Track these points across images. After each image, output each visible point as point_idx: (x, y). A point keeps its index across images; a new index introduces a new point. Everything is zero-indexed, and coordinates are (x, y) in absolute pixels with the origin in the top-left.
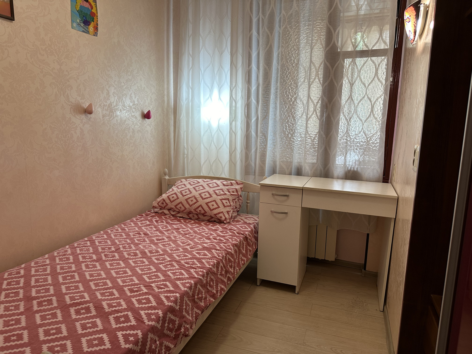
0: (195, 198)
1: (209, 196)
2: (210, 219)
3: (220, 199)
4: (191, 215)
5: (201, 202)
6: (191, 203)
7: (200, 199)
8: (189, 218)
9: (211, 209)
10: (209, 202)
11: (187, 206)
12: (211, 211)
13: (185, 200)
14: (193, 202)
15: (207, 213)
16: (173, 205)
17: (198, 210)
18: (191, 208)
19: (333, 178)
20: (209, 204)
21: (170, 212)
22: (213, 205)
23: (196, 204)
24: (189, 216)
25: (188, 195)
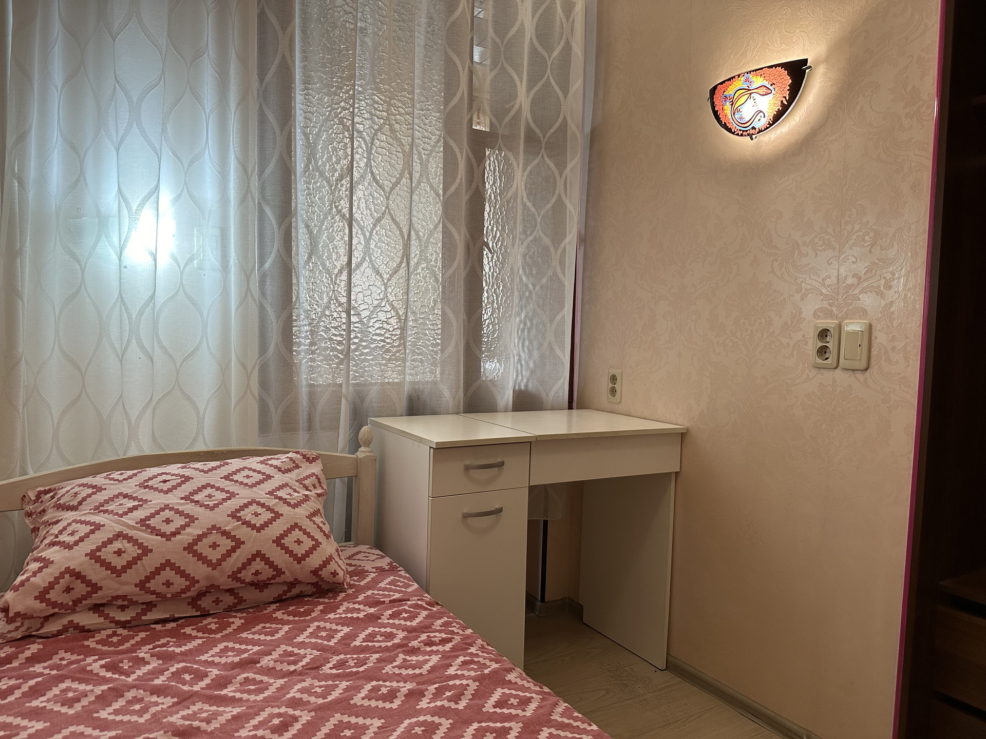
0: (225, 534)
1: (270, 515)
2: (285, 593)
3: (307, 517)
4: (206, 603)
5: (253, 542)
6: (214, 556)
7: (243, 533)
8: (198, 613)
9: (299, 555)
10: (282, 536)
11: (199, 571)
12: (299, 563)
13: (185, 549)
14: (221, 550)
15: (284, 573)
16: (127, 583)
17: (247, 575)
18: (216, 573)
19: (496, 412)
20: (287, 541)
21: (106, 617)
22: (297, 543)
23: (234, 556)
24: (198, 608)
25: (188, 530)
